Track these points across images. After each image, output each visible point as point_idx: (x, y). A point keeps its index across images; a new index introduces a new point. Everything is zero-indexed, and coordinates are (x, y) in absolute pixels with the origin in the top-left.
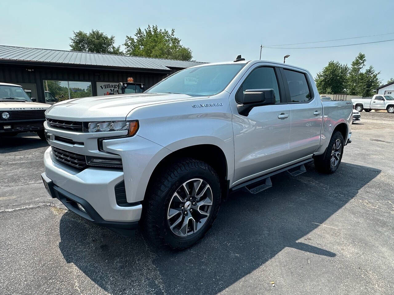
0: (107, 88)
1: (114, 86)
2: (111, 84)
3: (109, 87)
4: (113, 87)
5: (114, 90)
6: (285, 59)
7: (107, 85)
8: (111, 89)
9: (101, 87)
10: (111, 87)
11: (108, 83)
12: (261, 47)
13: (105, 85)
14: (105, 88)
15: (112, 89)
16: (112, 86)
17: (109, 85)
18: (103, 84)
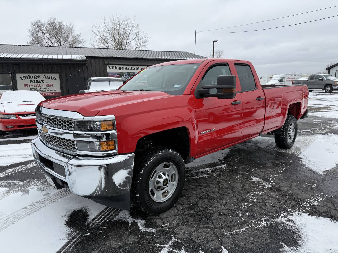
0: (27, 78)
1: (34, 76)
2: (31, 75)
3: (29, 78)
4: (33, 78)
5: (34, 80)
6: (214, 44)
7: (27, 76)
8: (31, 80)
9: (21, 78)
10: (31, 78)
11: (28, 74)
12: (196, 32)
13: (25, 76)
14: (25, 79)
15: (33, 79)
16: (32, 76)
17: (29, 76)
18: (22, 75)
